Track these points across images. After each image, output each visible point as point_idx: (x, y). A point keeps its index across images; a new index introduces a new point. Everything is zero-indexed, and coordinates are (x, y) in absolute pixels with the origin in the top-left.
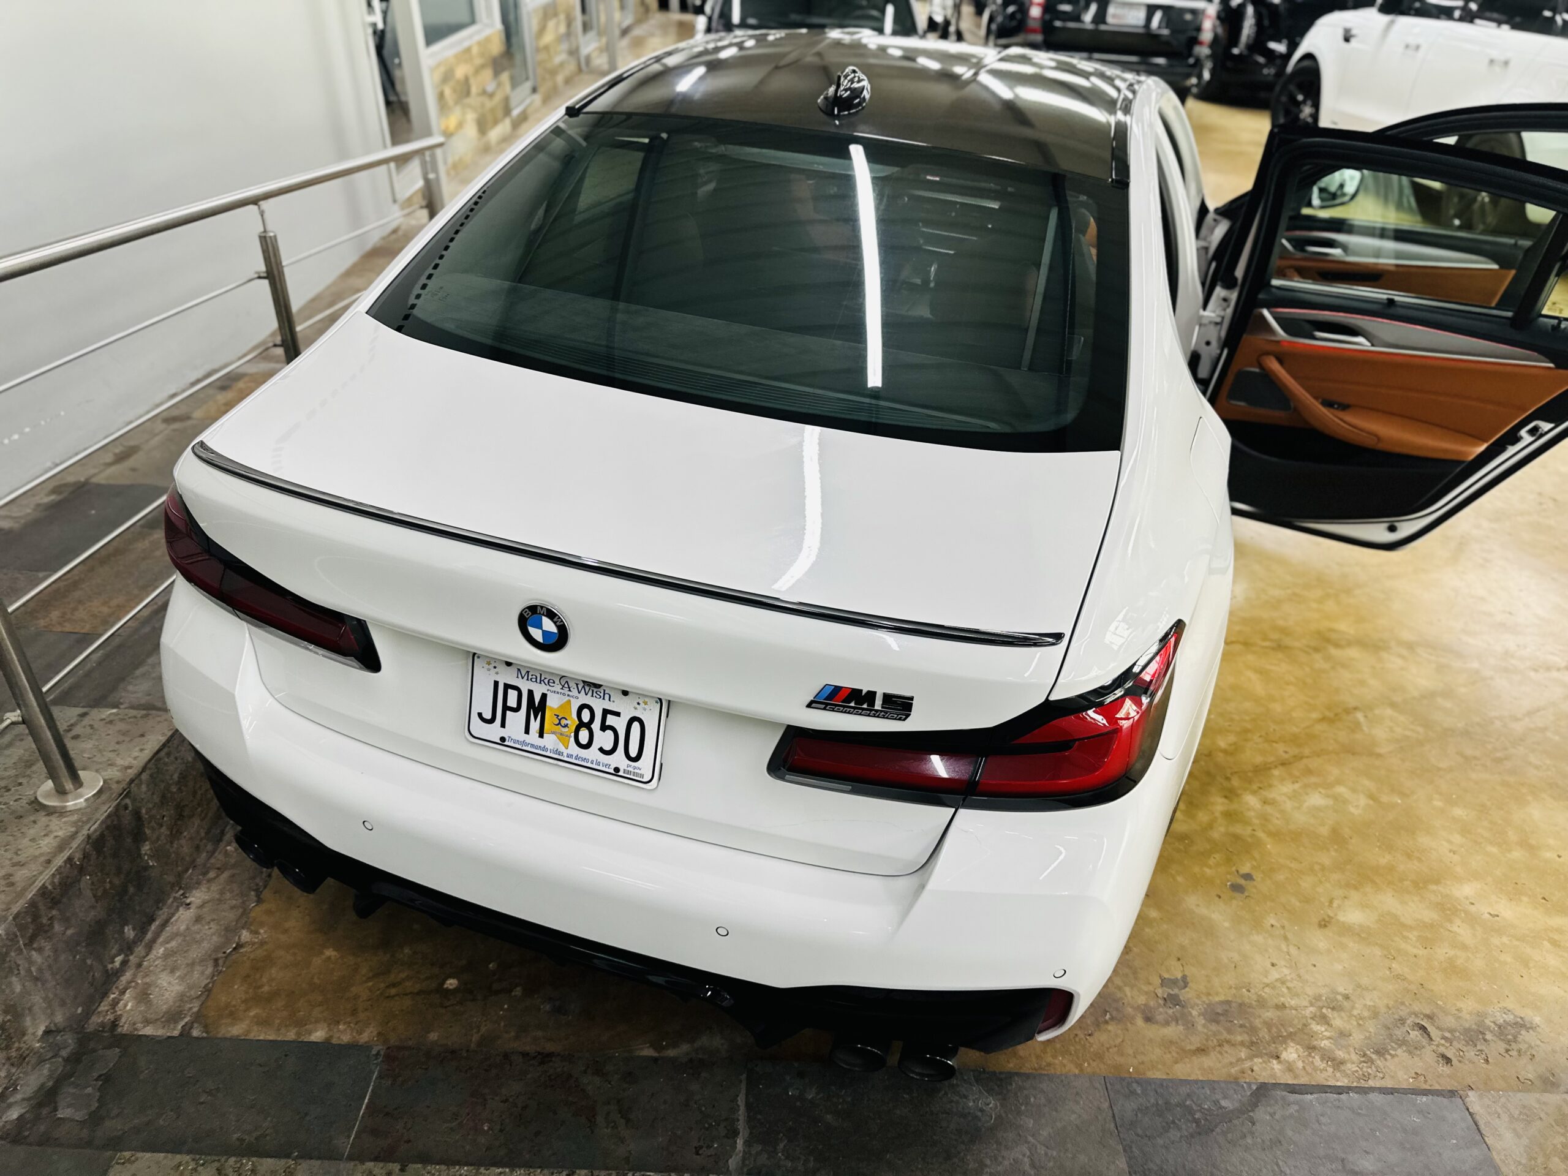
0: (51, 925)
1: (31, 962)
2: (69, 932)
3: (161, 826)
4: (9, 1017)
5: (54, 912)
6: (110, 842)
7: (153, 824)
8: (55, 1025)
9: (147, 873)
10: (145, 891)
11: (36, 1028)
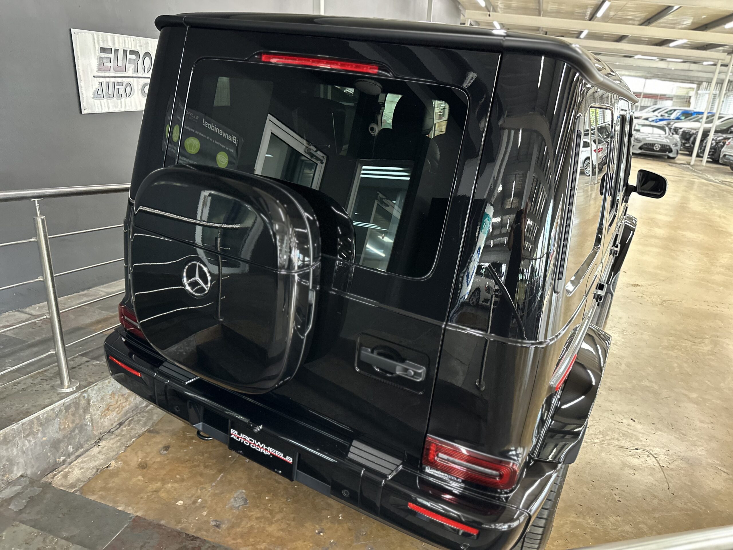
0: (37, 433)
1: (24, 445)
2: (44, 439)
3: (98, 410)
4: (8, 463)
5: (40, 428)
6: (73, 409)
7: (94, 408)
8: (26, 474)
9: (86, 427)
10: (83, 434)
11: (17, 472)
